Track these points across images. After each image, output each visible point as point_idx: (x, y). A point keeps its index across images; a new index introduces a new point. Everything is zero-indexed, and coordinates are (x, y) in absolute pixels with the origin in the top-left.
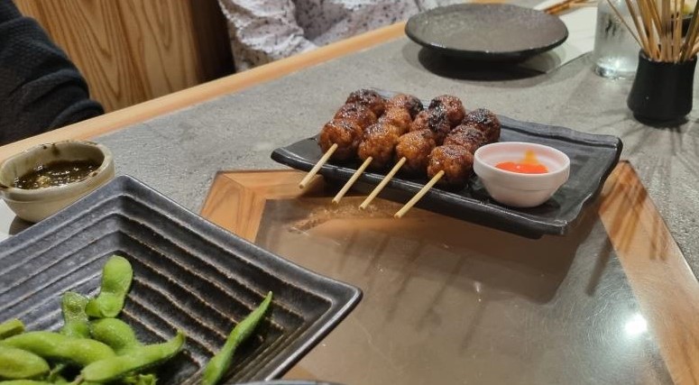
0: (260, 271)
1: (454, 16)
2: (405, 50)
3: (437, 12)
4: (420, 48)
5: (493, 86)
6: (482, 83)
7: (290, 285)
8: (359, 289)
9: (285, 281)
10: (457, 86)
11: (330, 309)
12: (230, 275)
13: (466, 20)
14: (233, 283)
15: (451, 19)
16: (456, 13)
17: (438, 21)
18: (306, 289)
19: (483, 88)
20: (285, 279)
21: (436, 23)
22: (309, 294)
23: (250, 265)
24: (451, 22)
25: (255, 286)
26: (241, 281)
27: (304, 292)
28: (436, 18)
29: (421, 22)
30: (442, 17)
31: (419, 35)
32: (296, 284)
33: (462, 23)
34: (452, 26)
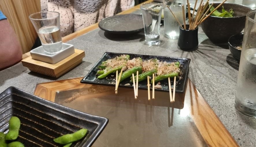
0: (69, 116)
1: (115, 20)
5: (130, 42)
6: (127, 41)
7: (81, 120)
9: (79, 118)
11: (98, 127)
12: (59, 118)
13: (119, 20)
14: (60, 121)
22: (89, 122)
23: (65, 114)
24: (114, 22)
25: (68, 121)
28: (109, 21)
29: (104, 23)
30: (111, 20)
31: (103, 27)
32: (84, 119)
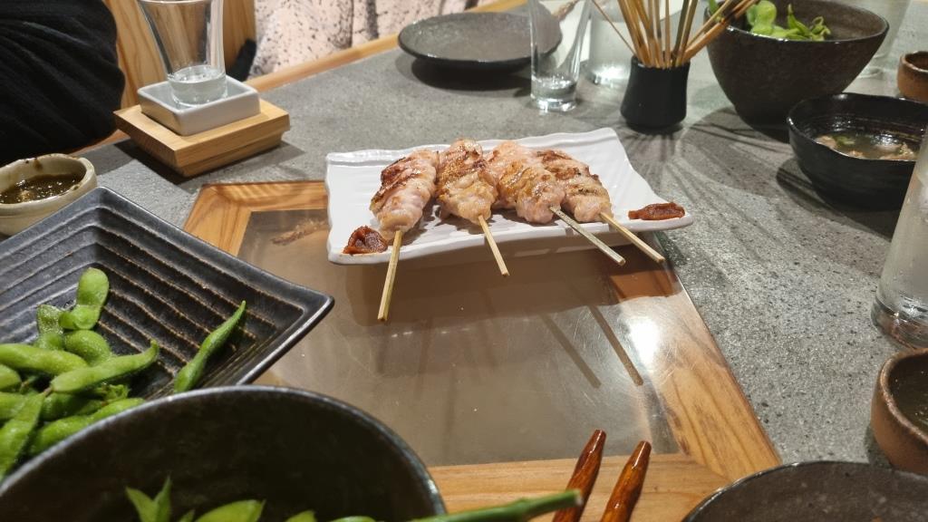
0: (235, 280)
1: (449, 26)
2: (398, 62)
3: (431, 22)
4: (413, 59)
5: (486, 96)
6: (475, 93)
7: (263, 294)
8: (331, 297)
9: (258, 290)
10: (449, 97)
11: (301, 317)
12: (205, 286)
13: (461, 30)
14: (207, 293)
15: (445, 29)
16: (451, 23)
17: (432, 31)
18: (279, 298)
19: (476, 98)
20: (259, 289)
21: (430, 33)
22: (281, 303)
23: (225, 274)
24: (445, 33)
25: (229, 295)
26: (215, 291)
27: (277, 300)
28: (430, 28)
29: (414, 32)
30: (436, 27)
31: (412, 46)
32: (269, 293)
33: (456, 33)
34: (446, 36)
